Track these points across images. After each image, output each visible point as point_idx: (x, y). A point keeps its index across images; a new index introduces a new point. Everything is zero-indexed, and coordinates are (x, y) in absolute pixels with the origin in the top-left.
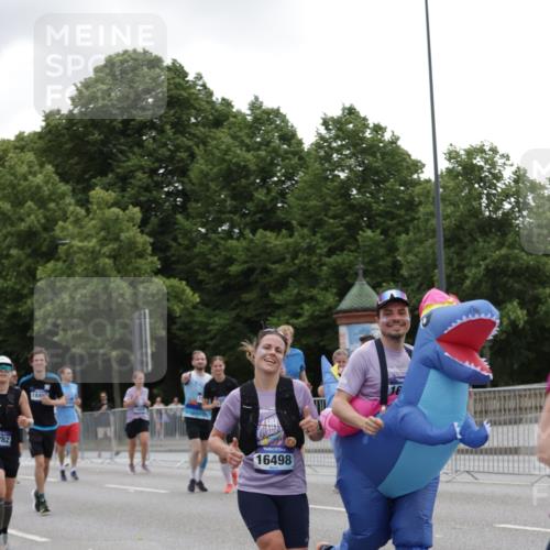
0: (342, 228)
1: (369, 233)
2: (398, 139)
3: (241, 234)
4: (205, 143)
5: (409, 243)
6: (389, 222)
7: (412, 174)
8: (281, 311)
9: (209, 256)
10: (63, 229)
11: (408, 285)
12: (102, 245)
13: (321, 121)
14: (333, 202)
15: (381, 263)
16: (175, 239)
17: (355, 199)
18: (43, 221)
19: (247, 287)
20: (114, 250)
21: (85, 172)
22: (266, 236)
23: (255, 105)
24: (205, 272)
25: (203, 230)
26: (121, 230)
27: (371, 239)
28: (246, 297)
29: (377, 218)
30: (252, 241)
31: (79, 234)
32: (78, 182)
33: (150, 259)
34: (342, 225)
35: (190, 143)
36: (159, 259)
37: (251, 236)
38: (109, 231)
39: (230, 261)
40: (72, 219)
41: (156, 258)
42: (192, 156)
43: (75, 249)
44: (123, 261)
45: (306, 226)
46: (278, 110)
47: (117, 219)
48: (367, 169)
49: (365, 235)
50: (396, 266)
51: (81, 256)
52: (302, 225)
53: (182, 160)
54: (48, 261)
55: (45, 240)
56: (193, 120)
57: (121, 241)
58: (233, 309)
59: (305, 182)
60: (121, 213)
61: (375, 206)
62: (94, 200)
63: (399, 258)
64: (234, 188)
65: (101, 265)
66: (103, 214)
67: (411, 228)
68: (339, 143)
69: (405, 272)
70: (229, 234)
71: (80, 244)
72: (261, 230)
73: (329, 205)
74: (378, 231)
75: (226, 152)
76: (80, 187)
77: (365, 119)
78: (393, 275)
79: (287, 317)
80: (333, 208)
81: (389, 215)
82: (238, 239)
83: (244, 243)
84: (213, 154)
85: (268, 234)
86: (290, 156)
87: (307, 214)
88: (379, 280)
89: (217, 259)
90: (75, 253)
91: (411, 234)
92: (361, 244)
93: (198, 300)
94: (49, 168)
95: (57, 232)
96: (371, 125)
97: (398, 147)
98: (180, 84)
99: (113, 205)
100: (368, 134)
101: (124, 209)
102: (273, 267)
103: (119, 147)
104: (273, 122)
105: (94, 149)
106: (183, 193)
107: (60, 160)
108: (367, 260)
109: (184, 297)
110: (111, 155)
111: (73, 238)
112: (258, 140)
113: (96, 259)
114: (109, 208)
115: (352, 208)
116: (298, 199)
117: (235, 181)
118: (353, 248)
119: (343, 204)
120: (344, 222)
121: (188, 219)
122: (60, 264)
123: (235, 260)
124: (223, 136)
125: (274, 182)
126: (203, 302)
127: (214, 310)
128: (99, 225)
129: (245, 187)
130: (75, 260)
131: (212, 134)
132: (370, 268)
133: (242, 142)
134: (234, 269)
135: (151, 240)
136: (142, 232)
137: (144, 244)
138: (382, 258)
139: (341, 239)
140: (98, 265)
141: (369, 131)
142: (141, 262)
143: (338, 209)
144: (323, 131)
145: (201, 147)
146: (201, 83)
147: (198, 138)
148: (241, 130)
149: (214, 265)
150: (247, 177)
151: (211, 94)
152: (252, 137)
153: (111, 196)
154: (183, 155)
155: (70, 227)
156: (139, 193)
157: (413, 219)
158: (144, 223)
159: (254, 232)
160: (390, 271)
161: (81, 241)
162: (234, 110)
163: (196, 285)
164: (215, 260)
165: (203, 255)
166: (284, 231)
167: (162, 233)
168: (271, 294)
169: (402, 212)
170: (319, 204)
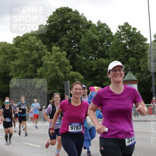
0: (124, 57)
1: (132, 58)
2: (140, 32)
3: (95, 59)
4: (84, 33)
5: (143, 61)
6: (137, 56)
7: (144, 42)
8: (106, 81)
9: (86, 66)
10: (45, 58)
11: (143, 73)
12: (56, 63)
13: (118, 27)
14: (121, 50)
15: (136, 67)
16: (76, 61)
17: (128, 49)
18: (38, 56)
19: (97, 74)
20: (59, 64)
21: (50, 42)
22: (102, 60)
23: (99, 22)
24: (85, 70)
25: (84, 58)
26: (61, 58)
27: (132, 60)
28: (97, 77)
29: (134, 54)
30: (98, 61)
31: (49, 60)
32: (48, 45)
33: (69, 66)
34: (124, 56)
35: (80, 33)
36: (72, 66)
37: (98, 60)
38: (58, 58)
39: (92, 67)
40: (47, 55)
41: (71, 66)
42: (81, 37)
43: (48, 64)
44: (62, 67)
45: (113, 57)
46: (105, 24)
47: (59, 55)
48: (131, 40)
49: (131, 59)
50: (140, 68)
51: (50, 66)
52: (112, 57)
53: (78, 38)
54: (40, 67)
55: (39, 61)
56: (81, 27)
57: (61, 61)
58: (93, 81)
59: (113, 44)
60: (61, 53)
61: (133, 51)
62: (53, 50)
63: (140, 66)
64: (93, 46)
65: (55, 68)
66: (56, 54)
67: (144, 57)
68: (123, 33)
69: (142, 70)
70: (92, 59)
71: (49, 62)
72: (101, 58)
73: (120, 51)
74: (135, 58)
75: (90, 36)
76: (49, 46)
77: (131, 26)
78: (139, 70)
79: (108, 83)
80: (121, 52)
81: (138, 53)
82: (94, 60)
83: (96, 62)
84: (87, 36)
85: (103, 59)
86: (109, 36)
87: (114, 53)
88: (135, 72)
89: (88, 66)
90: (48, 65)
91: (144, 59)
92: (130, 61)
93: (83, 78)
94: (40, 41)
95: (43, 59)
96: (132, 28)
97: (140, 34)
98: (77, 16)
99: (59, 51)
100: (131, 30)
101: (62, 52)
102: (104, 68)
103: (60, 34)
104: (104, 27)
105: (52, 35)
106: (78, 48)
107: (43, 39)
108: (131, 66)
109: (79, 77)
110: (58, 37)
111: (47, 60)
112: (100, 32)
113: (54, 67)
114: (58, 52)
115: (127, 51)
116: (112, 49)
117: (93, 44)
118: (127, 63)
119: (124, 50)
120: (125, 56)
121: (79, 55)
122: (44, 68)
123: (93, 67)
124: (90, 31)
125: (105, 44)
126: (85, 79)
127: (88, 81)
128: (55, 57)
129: (95, 45)
130: (48, 67)
131: (86, 30)
132: (132, 69)
133: (95, 33)
134: (93, 69)
135: (70, 61)
136: (67, 59)
137: (68, 62)
138: (136, 66)
139: (124, 60)
140: (54, 68)
141: (132, 29)
142: (67, 67)
143: (123, 52)
144: (118, 29)
145: (83, 34)
146: (83, 16)
147: (82, 32)
148: (95, 29)
149: (87, 68)
150: (96, 42)
151: (86, 19)
152: (98, 31)
153: (58, 48)
154: (78, 37)
155: (46, 58)
156: (65, 48)
157: (145, 54)
158: (67, 56)
159: (99, 59)
160: (138, 69)
161: (50, 61)
162: (93, 23)
163: (83, 74)
164: (88, 67)
165: (84, 65)
166: (107, 58)
167: (73, 59)
168: (104, 76)
169: (141, 53)
170: (117, 50)
